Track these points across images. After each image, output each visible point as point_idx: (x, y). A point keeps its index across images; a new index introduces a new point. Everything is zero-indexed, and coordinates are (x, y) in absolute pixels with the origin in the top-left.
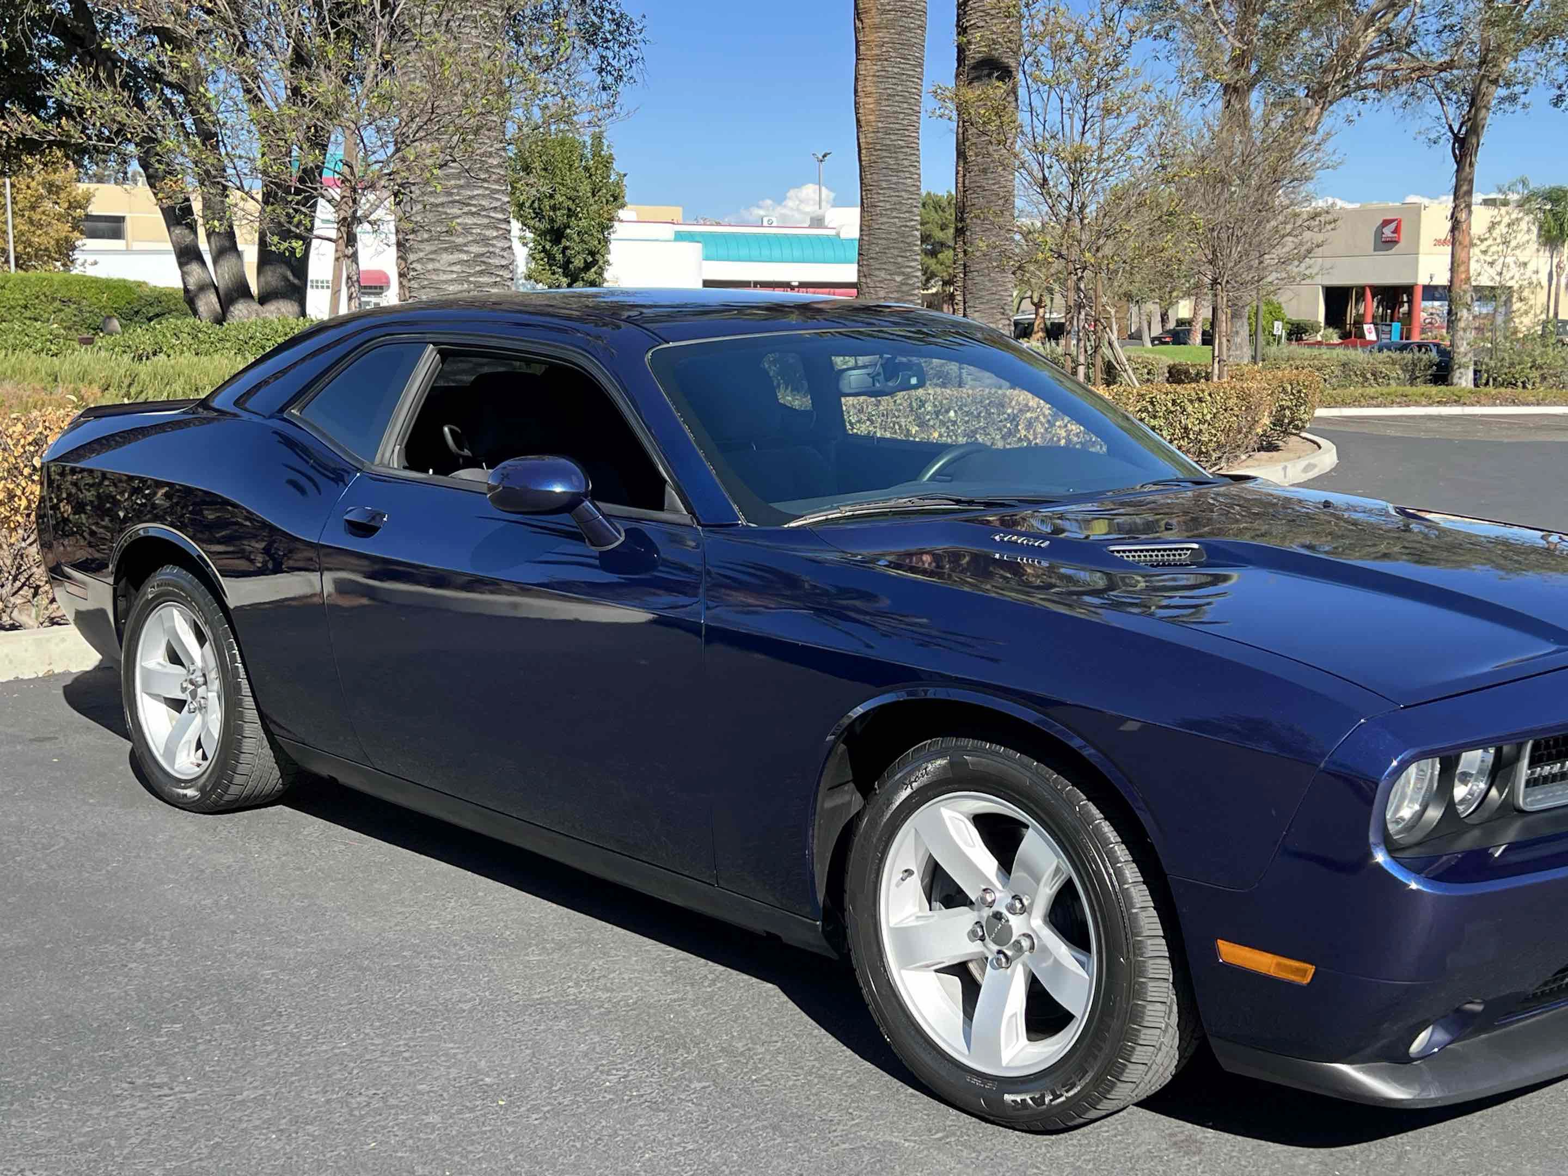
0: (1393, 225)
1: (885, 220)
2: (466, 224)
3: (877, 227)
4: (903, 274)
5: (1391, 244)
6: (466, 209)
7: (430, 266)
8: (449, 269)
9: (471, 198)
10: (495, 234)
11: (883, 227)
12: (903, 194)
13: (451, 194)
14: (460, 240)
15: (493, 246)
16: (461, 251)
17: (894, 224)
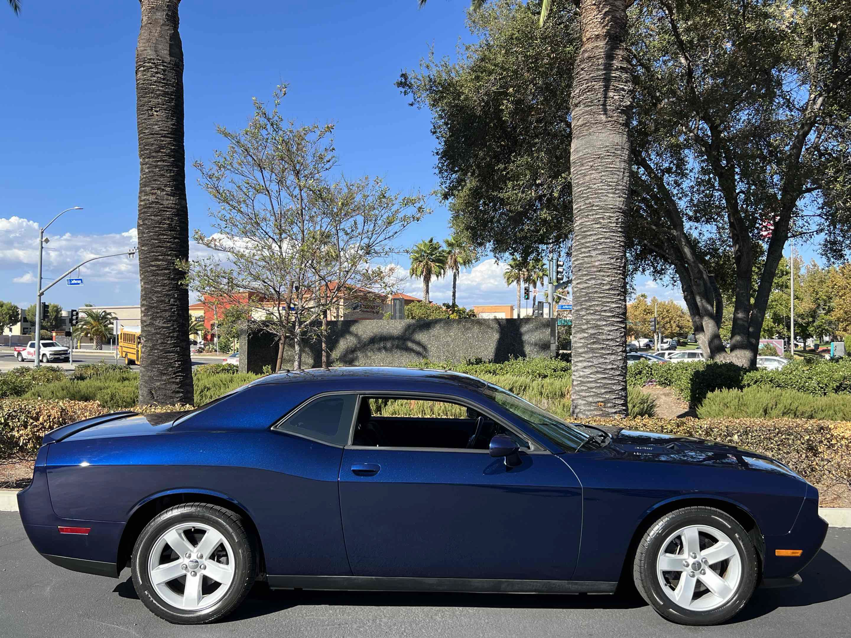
9: (590, 306)
10: (604, 323)
13: (582, 305)
15: (602, 329)
16: (585, 332)
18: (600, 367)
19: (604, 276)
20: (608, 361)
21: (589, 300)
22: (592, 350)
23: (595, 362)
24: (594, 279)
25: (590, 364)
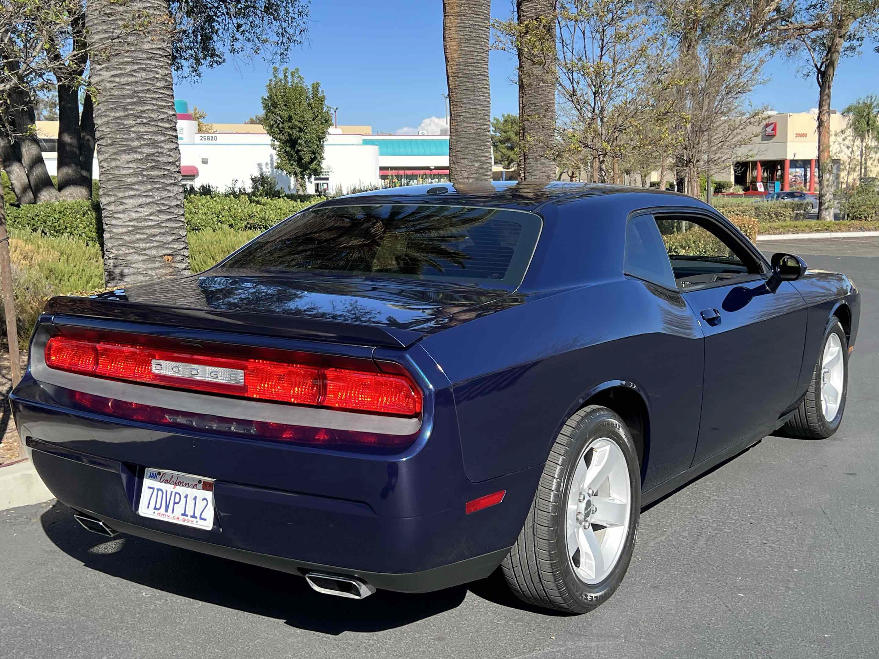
1: (466, 125)
2: (139, 132)
3: (461, 130)
4: (480, 161)
6: (139, 121)
7: (113, 164)
8: (127, 166)
9: (142, 112)
10: (163, 138)
11: (465, 130)
12: (479, 106)
13: (127, 110)
14: (136, 143)
16: (136, 152)
17: (473, 127)
18: (163, 204)
19: (156, 67)
20: (171, 195)
21: (141, 102)
22: (151, 179)
23: (157, 196)
24: (144, 70)
25: (150, 200)
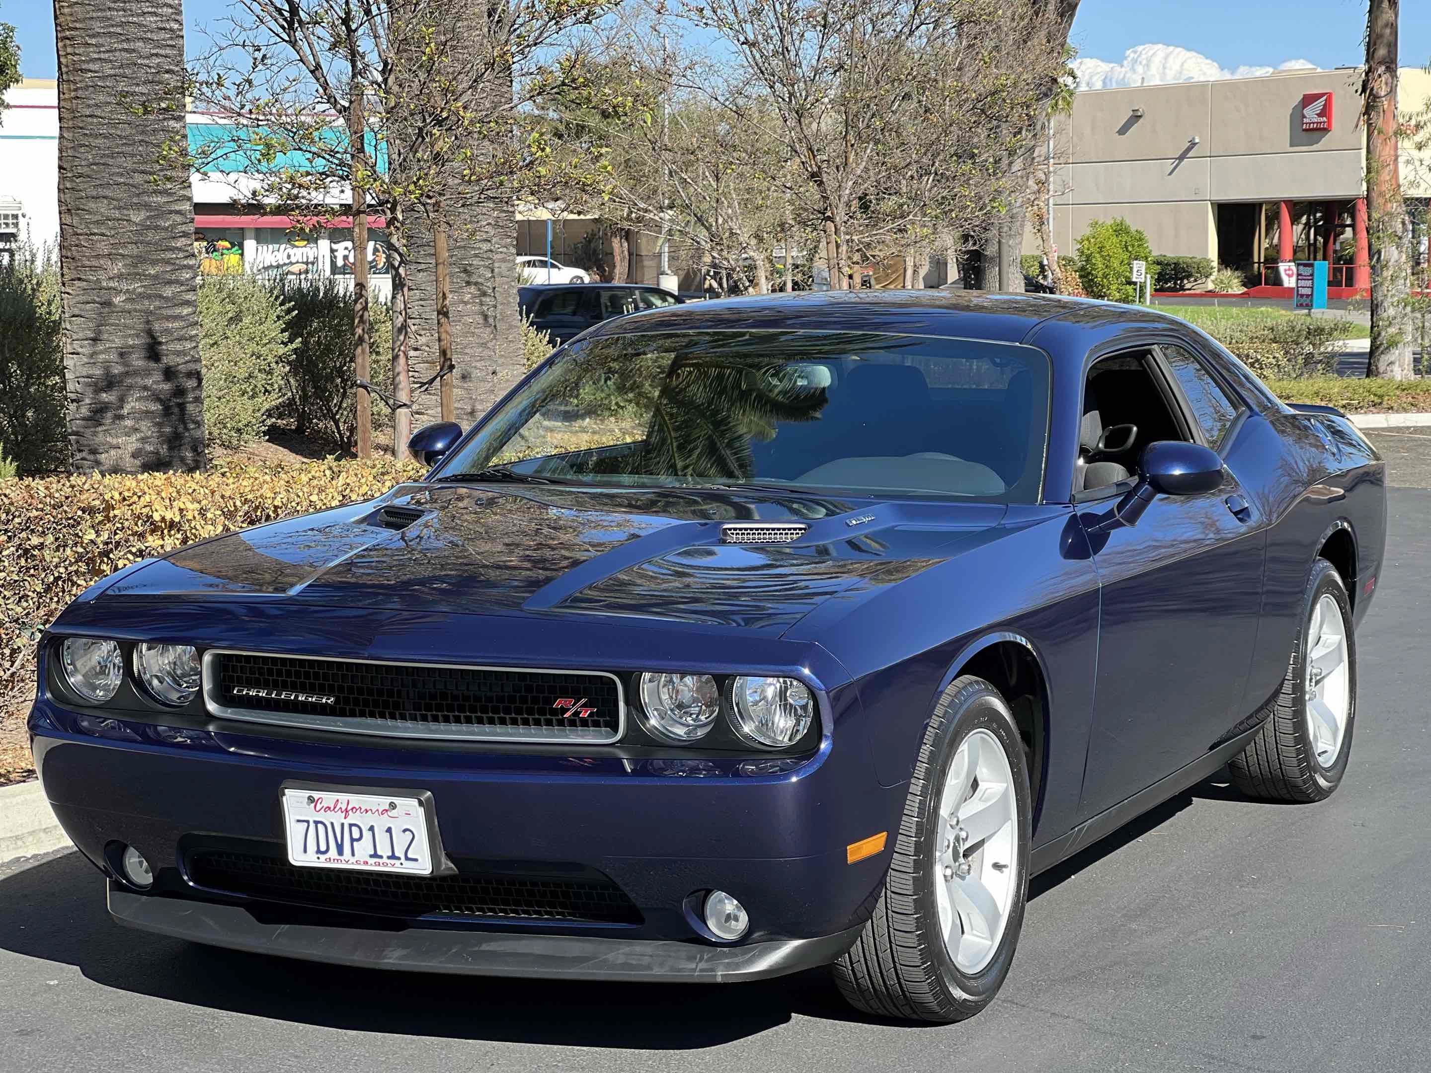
0: (1320, 103)
4: (147, 206)
5: (1317, 134)
